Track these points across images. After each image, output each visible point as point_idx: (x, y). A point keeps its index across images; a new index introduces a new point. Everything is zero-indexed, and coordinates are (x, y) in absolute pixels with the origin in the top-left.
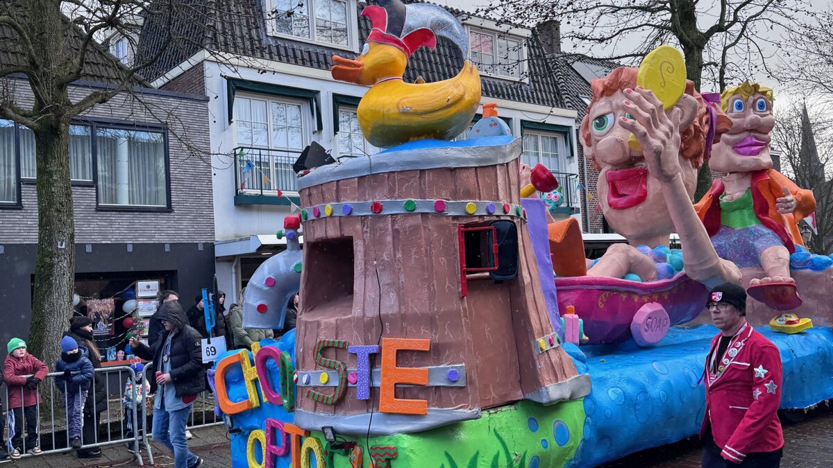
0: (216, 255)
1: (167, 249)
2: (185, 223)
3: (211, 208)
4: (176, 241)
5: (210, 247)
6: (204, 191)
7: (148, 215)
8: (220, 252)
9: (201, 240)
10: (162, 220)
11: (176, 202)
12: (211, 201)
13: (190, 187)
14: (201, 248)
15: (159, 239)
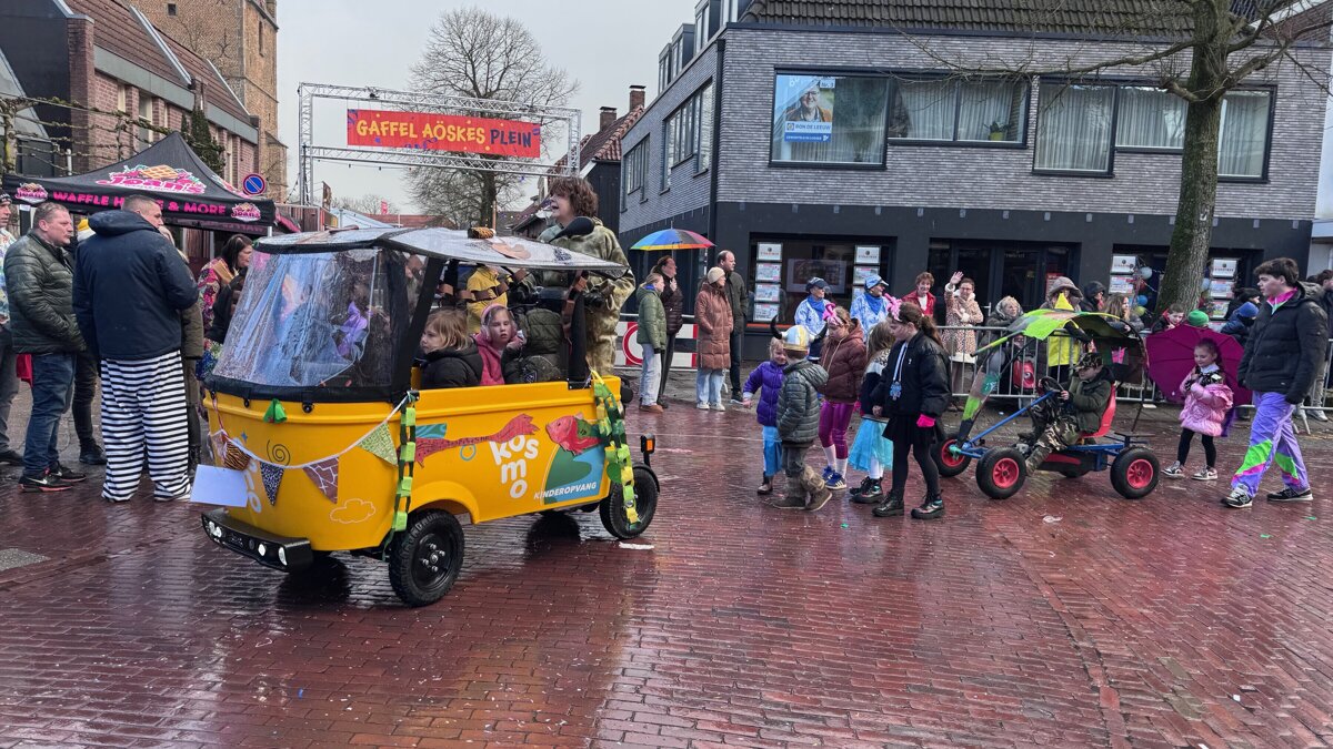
0: (1313, 235)
1: (1256, 225)
2: (1281, 196)
3: (1315, 179)
4: (1267, 216)
5: (1307, 226)
6: (1309, 158)
7: (1240, 186)
8: (1316, 232)
9: (1297, 217)
10: (1255, 193)
11: (1274, 172)
12: (1316, 172)
13: (1293, 155)
14: (1295, 226)
15: (1248, 213)
